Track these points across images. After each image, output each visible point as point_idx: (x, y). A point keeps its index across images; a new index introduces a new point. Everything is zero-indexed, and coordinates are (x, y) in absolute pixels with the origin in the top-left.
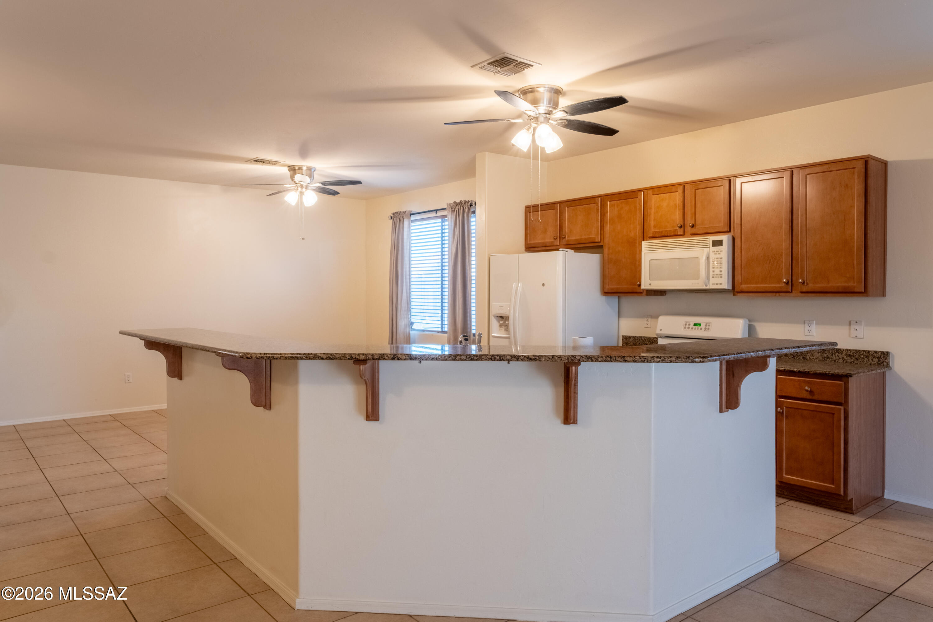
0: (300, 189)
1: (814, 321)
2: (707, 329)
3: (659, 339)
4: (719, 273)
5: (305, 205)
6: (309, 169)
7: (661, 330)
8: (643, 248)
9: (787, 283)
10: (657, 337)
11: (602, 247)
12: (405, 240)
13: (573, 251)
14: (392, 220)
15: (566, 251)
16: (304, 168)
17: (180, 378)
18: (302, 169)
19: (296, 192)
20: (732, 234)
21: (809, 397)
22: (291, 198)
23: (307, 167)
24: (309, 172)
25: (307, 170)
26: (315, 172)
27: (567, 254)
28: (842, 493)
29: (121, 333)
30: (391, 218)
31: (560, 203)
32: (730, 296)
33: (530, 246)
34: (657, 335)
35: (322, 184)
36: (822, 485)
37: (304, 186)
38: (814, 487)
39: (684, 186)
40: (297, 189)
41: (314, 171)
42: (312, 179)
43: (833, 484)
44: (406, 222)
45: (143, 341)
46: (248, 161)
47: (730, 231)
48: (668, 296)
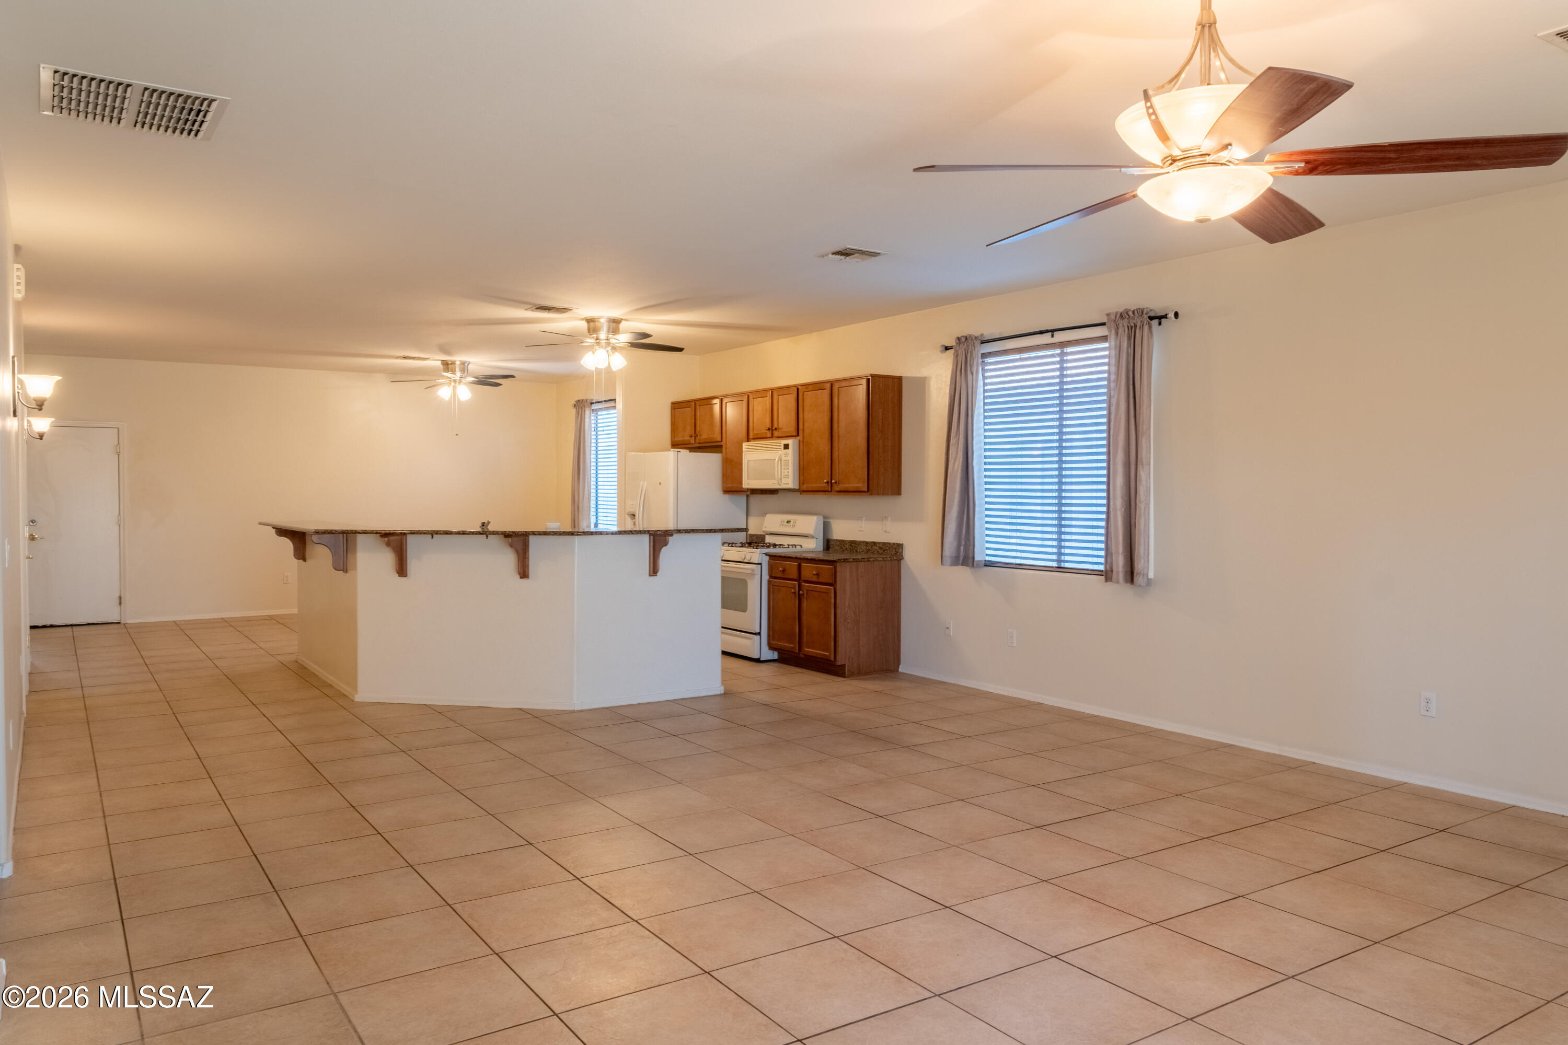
0: (453, 384)
1: (864, 518)
2: (794, 526)
3: (766, 536)
4: (787, 474)
5: (460, 397)
6: (463, 363)
7: (766, 527)
8: (744, 449)
9: (828, 482)
10: (764, 534)
11: (721, 446)
12: (586, 432)
13: (688, 451)
14: (575, 409)
15: (678, 452)
16: (458, 363)
17: (304, 560)
18: (455, 364)
19: (449, 386)
20: (798, 438)
21: (815, 579)
22: (444, 393)
23: (460, 361)
24: (462, 366)
25: (460, 364)
26: (470, 366)
27: (679, 455)
28: (832, 659)
29: (260, 524)
30: (575, 406)
31: (695, 401)
32: (798, 494)
33: (676, 443)
34: (764, 532)
35: (475, 378)
36: (814, 652)
37: (458, 381)
38: (818, 656)
39: (772, 392)
40: (451, 384)
41: (468, 365)
42: (466, 372)
43: (828, 652)
44: (587, 412)
45: (274, 529)
46: (397, 358)
47: (798, 435)
48: (780, 495)
